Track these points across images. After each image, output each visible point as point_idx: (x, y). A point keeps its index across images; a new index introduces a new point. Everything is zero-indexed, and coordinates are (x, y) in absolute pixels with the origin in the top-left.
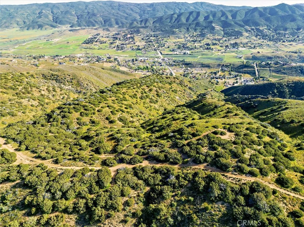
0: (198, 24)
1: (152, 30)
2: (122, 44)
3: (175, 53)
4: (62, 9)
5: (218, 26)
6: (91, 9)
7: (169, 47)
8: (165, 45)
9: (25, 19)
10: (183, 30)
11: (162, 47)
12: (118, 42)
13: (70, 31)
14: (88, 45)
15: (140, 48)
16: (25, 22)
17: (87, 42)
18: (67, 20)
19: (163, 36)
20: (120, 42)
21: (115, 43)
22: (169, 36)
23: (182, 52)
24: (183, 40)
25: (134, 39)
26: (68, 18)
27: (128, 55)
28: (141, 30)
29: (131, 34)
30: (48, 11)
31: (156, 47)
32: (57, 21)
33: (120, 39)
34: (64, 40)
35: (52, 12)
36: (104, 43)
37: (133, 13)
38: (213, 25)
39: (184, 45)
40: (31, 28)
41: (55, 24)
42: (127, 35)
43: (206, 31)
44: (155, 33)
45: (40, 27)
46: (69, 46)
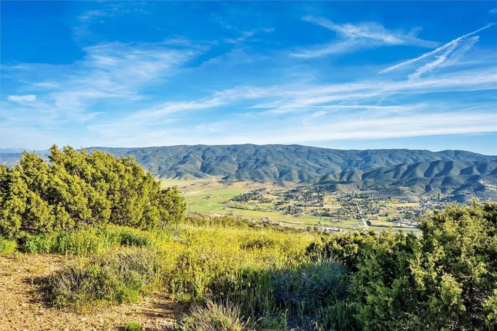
0: (448, 181)
1: (358, 187)
2: (298, 206)
3: (399, 225)
4: (220, 153)
5: (491, 184)
6: (263, 155)
7: (387, 215)
8: (381, 211)
9: (162, 164)
10: (419, 188)
11: (372, 214)
12: (292, 203)
13: (220, 182)
14: (238, 204)
15: (330, 213)
16: (160, 169)
17: (239, 198)
18: (223, 169)
19: (377, 198)
20: (296, 202)
21: (285, 203)
22: (389, 198)
23: (413, 224)
24: (417, 205)
25: (322, 199)
26: (223, 166)
27: (302, 222)
28: (340, 186)
29: (319, 191)
30: (199, 155)
31: (361, 213)
32: (206, 169)
33: (297, 198)
34: (204, 193)
35: (203, 157)
36: (267, 202)
37: (331, 163)
38: (482, 182)
39: (419, 213)
40: (165, 176)
41: (203, 173)
42: (311, 193)
43: (466, 191)
44: (364, 192)
45: (179, 175)
46: (208, 203)
